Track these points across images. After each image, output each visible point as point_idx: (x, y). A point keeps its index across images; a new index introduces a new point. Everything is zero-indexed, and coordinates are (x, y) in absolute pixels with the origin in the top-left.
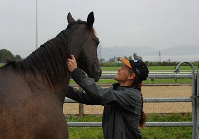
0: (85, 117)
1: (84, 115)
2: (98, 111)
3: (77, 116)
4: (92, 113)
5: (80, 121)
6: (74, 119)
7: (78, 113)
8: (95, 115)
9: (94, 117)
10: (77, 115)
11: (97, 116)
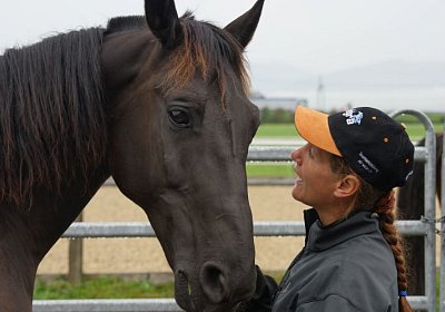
0: (87, 283)
1: (86, 277)
2: (130, 264)
3: (62, 282)
4: (111, 270)
5: (71, 297)
6: (53, 290)
7: (65, 271)
8: (120, 277)
9: (115, 285)
10: (63, 277)
11: (126, 280)
